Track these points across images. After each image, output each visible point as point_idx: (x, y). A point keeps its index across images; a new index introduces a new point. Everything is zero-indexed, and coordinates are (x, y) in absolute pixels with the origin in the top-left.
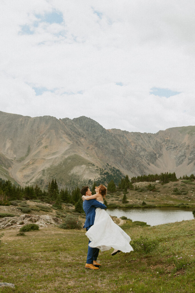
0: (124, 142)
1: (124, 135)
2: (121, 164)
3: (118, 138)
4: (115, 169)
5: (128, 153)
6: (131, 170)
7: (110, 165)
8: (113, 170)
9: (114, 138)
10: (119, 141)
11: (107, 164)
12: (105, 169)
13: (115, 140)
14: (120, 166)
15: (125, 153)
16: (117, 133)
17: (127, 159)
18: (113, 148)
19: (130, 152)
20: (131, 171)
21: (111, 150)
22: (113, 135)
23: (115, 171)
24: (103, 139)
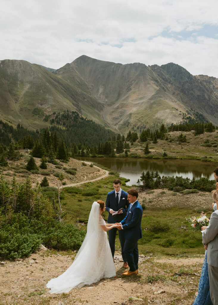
0: (209, 88)
1: (211, 81)
2: (205, 109)
3: (205, 84)
4: (198, 113)
5: (213, 99)
6: (215, 115)
7: (193, 110)
8: (197, 115)
9: (200, 84)
10: (205, 86)
11: (191, 109)
12: (188, 114)
13: (202, 86)
14: (203, 111)
15: (210, 99)
16: (204, 79)
17: (212, 105)
18: (199, 94)
19: (215, 98)
20: (215, 117)
21: (196, 96)
22: (200, 81)
23: (198, 116)
24: (189, 84)
